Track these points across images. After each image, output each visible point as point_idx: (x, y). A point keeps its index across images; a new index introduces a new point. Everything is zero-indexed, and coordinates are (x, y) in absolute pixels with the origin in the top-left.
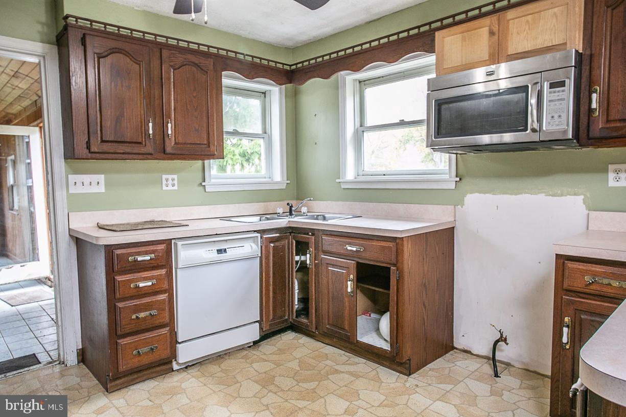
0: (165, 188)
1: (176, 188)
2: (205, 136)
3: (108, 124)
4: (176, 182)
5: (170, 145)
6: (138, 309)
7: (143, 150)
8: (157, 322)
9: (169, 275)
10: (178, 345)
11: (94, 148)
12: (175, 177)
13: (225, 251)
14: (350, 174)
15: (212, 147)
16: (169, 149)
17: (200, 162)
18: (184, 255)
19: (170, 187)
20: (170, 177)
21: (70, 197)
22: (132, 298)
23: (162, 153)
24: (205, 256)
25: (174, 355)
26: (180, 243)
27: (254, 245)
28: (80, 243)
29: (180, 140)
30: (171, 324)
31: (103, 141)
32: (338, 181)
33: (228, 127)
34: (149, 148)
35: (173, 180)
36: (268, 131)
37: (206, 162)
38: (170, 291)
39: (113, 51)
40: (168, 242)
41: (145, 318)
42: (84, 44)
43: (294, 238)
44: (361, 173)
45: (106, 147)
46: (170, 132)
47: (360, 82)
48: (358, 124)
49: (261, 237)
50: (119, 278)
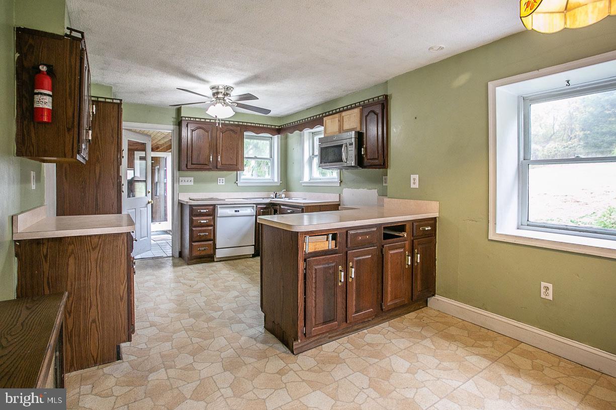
0: (219, 184)
1: (224, 184)
2: (235, 161)
3: (195, 157)
4: (224, 181)
5: (219, 165)
6: (201, 231)
7: (208, 167)
8: (208, 238)
9: (214, 219)
10: (217, 250)
11: (189, 167)
12: (224, 179)
13: (238, 211)
14: (306, 179)
15: (238, 166)
16: (218, 167)
17: (236, 172)
18: (220, 211)
19: (221, 183)
20: (221, 179)
21: (180, 186)
22: (198, 227)
23: (216, 168)
24: (229, 213)
25: (215, 253)
26: (218, 206)
27: (252, 210)
28: (181, 205)
29: (223, 163)
30: (214, 240)
31: (192, 164)
32: (301, 182)
33: (245, 156)
34: (210, 167)
35: (223, 180)
36: (273, 157)
37: (238, 172)
38: (214, 226)
39: (198, 128)
40: (214, 206)
41: (203, 236)
42: (187, 126)
43: (273, 208)
44: (312, 178)
45: (193, 166)
46: (219, 160)
47: (313, 133)
48: (311, 154)
49: (256, 207)
50: (194, 218)
